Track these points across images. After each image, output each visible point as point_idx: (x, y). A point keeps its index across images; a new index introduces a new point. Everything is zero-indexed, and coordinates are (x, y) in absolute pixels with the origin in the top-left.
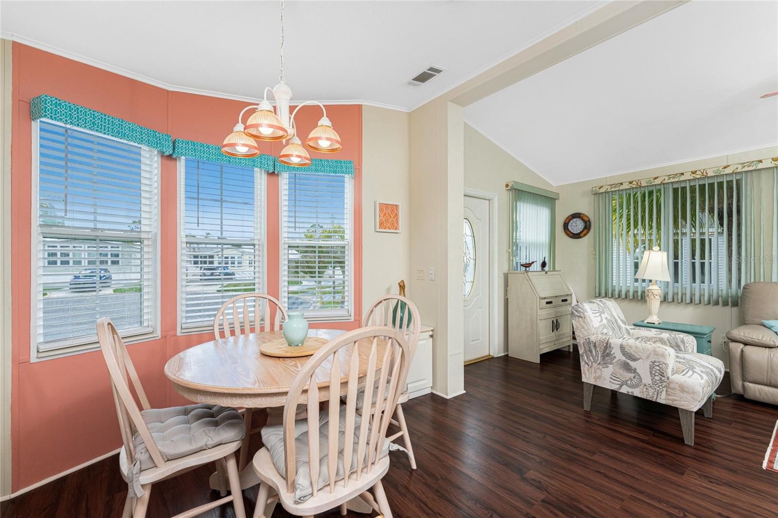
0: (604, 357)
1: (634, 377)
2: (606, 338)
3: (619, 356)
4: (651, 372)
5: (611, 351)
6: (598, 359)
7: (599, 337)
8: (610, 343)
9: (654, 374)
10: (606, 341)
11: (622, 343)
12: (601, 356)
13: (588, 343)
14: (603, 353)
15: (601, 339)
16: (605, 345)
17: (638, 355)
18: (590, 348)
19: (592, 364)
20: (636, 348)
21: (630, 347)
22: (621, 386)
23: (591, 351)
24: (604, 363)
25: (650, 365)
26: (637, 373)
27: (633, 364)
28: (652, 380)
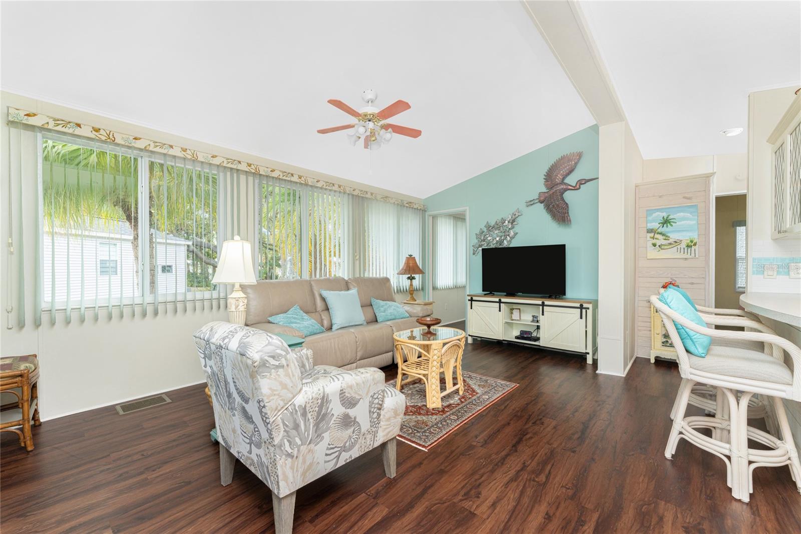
0: (317, 425)
1: (353, 433)
2: (319, 390)
3: (337, 409)
4: (370, 412)
5: (328, 408)
6: (308, 435)
7: (309, 393)
8: (328, 394)
9: (373, 412)
10: (322, 395)
11: (341, 387)
12: (314, 426)
13: (292, 413)
14: (317, 419)
15: (314, 395)
16: (319, 401)
17: (359, 395)
18: (295, 421)
19: (298, 450)
20: (357, 384)
21: (351, 387)
22: (338, 457)
23: (296, 427)
24: (318, 436)
25: (370, 402)
26: (357, 422)
27: (352, 412)
28: (370, 421)
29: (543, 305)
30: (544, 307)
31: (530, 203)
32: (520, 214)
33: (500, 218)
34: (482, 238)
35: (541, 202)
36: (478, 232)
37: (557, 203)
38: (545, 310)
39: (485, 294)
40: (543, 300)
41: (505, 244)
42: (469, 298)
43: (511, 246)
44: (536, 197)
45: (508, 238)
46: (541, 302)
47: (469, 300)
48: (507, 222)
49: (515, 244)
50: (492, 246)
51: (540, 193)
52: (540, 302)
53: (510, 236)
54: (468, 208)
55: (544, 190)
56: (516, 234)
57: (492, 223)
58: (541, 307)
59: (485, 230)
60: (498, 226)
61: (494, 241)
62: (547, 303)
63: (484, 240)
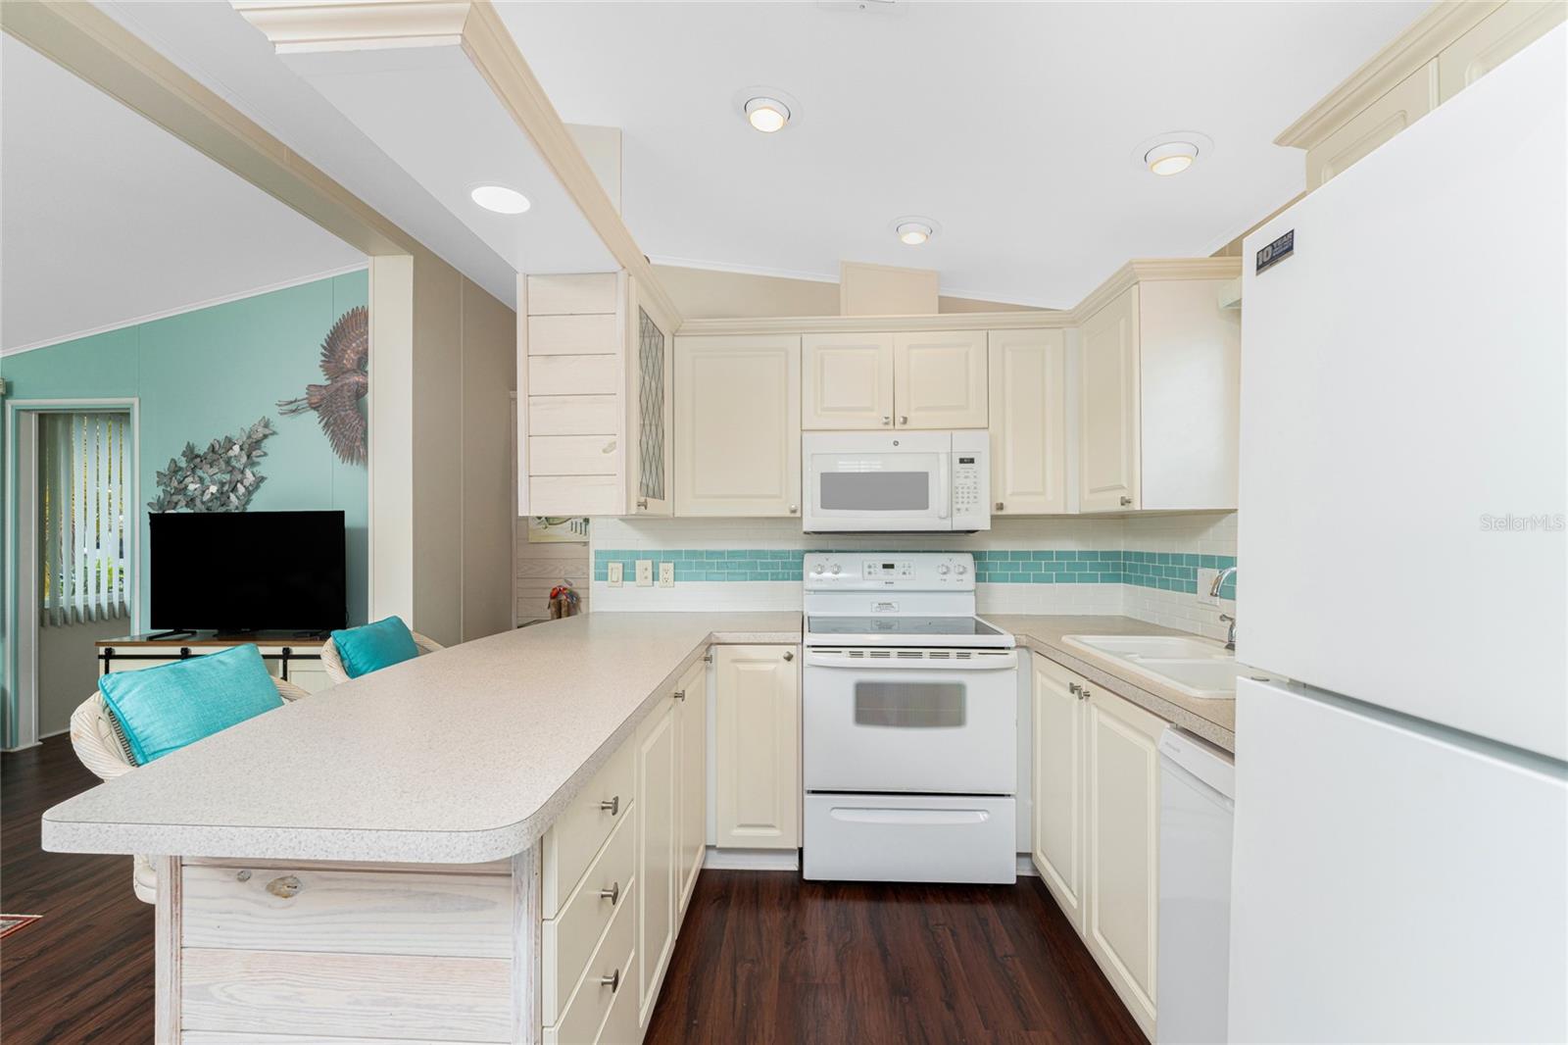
29: (287, 655)
30: (289, 661)
31: (293, 409)
32: (267, 432)
33: (221, 438)
34: (175, 483)
35: (315, 407)
36: (164, 468)
37: (343, 413)
38: (289, 669)
39: (151, 638)
40: (287, 644)
41: (234, 504)
42: (102, 651)
43: (251, 508)
44: (302, 394)
45: (241, 489)
46: (281, 649)
47: (100, 657)
48: (236, 448)
49: (259, 504)
50: (200, 508)
51: (310, 386)
52: (278, 650)
53: (247, 483)
54: (136, 401)
55: (321, 379)
56: (260, 480)
57: (202, 448)
58: (281, 662)
59: (183, 463)
60: (217, 453)
61: (203, 493)
62: (296, 650)
63: (178, 491)
